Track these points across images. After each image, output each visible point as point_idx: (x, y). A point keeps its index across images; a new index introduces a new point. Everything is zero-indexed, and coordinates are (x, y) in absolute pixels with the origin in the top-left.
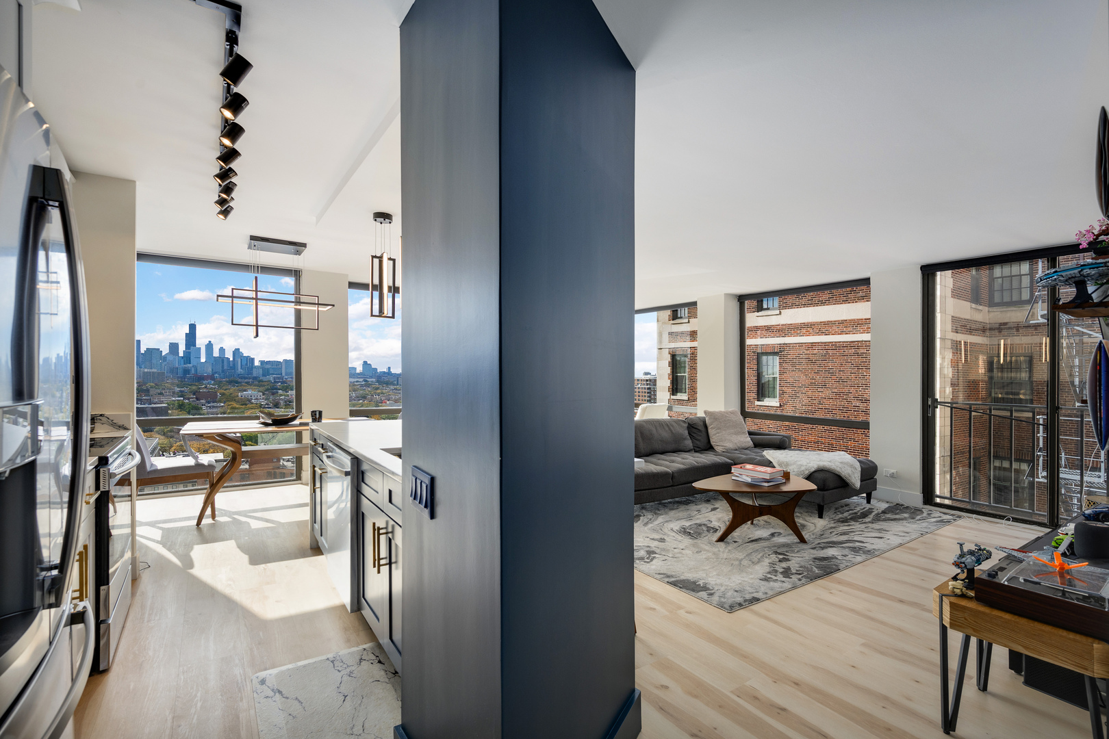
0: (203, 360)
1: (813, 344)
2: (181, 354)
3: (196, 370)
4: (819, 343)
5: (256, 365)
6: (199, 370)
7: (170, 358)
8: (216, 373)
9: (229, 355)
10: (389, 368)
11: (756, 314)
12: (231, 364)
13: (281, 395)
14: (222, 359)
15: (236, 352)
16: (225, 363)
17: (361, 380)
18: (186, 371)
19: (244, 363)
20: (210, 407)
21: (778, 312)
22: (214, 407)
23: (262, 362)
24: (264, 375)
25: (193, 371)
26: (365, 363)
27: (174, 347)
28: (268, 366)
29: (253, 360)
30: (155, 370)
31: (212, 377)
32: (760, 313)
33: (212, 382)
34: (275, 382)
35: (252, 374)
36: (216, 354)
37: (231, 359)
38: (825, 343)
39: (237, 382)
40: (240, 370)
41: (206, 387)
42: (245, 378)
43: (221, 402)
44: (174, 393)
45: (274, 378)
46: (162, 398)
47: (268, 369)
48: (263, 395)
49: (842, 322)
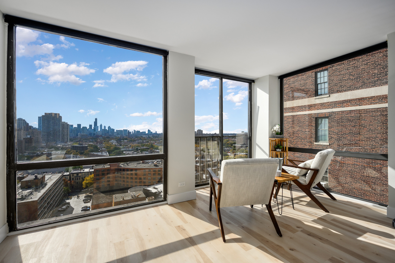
0: (99, 130)
1: (351, 111)
2: (93, 128)
3: (97, 134)
4: (355, 110)
5: (115, 131)
6: (98, 133)
7: (90, 130)
8: (103, 134)
9: (107, 128)
10: (156, 132)
11: (315, 98)
12: (108, 132)
13: (122, 142)
14: (105, 130)
15: (109, 127)
16: (106, 130)
17: (147, 136)
18: (94, 134)
19: (111, 131)
20: (100, 146)
21: (328, 96)
22: (101, 146)
23: (117, 130)
24: (117, 135)
25: (96, 134)
26: (149, 130)
27: (91, 126)
28: (119, 132)
29: (114, 130)
30: (85, 134)
31: (101, 136)
32: (317, 97)
33: (102, 138)
34: (121, 137)
35: (114, 135)
36: (103, 128)
37: (108, 130)
38: (360, 110)
39: (109, 137)
40: (110, 133)
41: (100, 139)
42: (112, 136)
43: (104, 144)
44: (90, 141)
45: (120, 136)
46: (87, 143)
47: (119, 133)
48: (117, 142)
49: (372, 97)
